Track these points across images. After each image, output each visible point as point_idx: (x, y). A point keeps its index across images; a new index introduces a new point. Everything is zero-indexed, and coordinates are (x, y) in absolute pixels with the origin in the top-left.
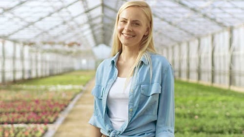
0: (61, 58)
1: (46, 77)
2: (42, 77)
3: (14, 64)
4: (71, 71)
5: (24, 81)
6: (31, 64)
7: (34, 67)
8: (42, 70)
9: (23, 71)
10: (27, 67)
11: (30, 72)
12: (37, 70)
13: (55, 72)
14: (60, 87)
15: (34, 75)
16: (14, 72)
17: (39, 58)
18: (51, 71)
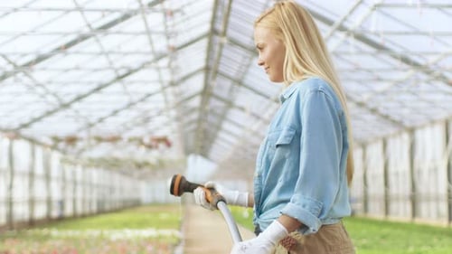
0: (117, 179)
1: (91, 215)
2: (84, 216)
3: (31, 185)
4: (135, 204)
5: (49, 221)
6: (63, 189)
7: (69, 194)
8: (84, 201)
9: (49, 202)
10: (56, 195)
11: (62, 204)
12: (74, 201)
13: (107, 207)
14: (130, 234)
15: (69, 211)
16: (32, 202)
17: (79, 177)
18: (100, 203)
